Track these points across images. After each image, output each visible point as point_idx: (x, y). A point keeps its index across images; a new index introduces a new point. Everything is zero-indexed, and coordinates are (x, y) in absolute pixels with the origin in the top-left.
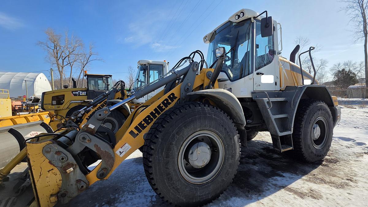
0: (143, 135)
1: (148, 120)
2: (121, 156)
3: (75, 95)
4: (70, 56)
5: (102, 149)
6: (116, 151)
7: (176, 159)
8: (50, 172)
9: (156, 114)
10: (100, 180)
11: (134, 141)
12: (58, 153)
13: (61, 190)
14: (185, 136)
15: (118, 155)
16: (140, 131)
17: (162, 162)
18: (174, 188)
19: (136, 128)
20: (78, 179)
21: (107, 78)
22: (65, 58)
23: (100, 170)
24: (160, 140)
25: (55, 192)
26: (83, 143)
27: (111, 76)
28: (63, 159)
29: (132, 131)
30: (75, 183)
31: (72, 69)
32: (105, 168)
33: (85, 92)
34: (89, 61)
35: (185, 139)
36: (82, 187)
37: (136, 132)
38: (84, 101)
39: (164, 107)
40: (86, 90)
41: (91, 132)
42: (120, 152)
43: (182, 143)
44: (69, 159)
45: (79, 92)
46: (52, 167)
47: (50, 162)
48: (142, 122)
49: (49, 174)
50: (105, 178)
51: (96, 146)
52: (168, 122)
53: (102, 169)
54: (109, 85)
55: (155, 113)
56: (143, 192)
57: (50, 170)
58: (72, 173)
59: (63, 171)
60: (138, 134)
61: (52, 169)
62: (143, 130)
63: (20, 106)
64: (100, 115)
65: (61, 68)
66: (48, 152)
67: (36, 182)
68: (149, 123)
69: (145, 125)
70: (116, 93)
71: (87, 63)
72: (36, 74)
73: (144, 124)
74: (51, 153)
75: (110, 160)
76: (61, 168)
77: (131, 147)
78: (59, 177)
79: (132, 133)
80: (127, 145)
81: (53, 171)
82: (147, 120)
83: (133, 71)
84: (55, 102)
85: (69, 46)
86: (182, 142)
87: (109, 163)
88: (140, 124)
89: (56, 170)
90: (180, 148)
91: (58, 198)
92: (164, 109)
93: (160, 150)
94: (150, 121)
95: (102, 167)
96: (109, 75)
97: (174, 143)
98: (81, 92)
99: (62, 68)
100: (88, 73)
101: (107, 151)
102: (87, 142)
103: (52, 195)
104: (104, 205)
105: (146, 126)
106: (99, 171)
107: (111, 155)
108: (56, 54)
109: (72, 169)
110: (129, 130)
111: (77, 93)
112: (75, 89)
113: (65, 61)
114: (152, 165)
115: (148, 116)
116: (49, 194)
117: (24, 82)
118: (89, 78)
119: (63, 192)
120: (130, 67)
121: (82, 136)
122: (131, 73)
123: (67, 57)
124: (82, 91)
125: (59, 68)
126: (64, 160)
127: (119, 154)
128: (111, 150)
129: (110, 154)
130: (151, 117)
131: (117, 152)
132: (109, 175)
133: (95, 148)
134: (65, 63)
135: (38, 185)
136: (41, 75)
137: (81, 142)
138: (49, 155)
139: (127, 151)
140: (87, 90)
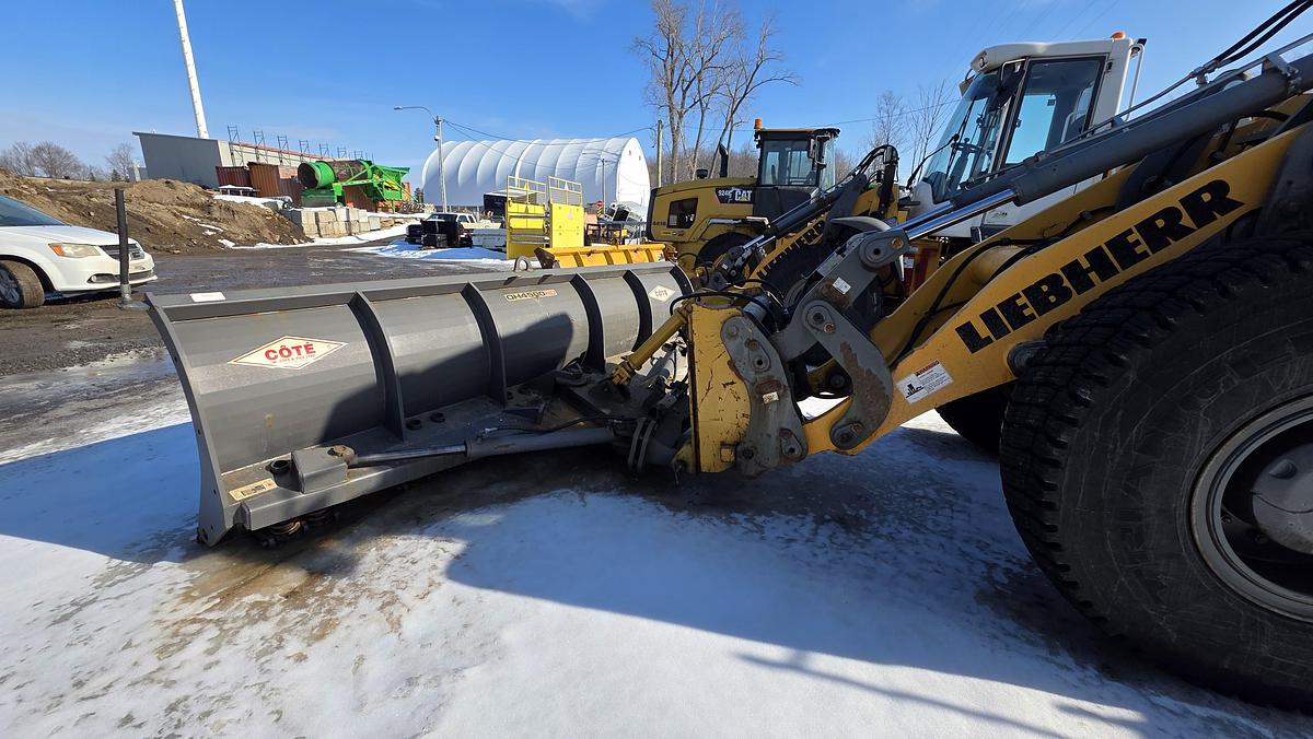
0: (1011, 347)
1: (1048, 294)
2: (912, 399)
3: (723, 200)
4: (703, 75)
5: (859, 364)
6: (899, 379)
7: (1191, 471)
8: (728, 387)
9: (1093, 276)
10: (835, 448)
11: (969, 363)
12: (751, 343)
13: (745, 439)
14: (1284, 386)
15: (901, 395)
16: (998, 330)
17: (1117, 460)
18: (1138, 573)
19: (989, 317)
20: (785, 426)
21: (822, 141)
22: (691, 83)
23: (843, 422)
24: (1132, 375)
25: (730, 439)
26: (813, 331)
27: (834, 132)
28: (760, 363)
29: (969, 324)
30: (776, 434)
31: (705, 119)
32: (859, 422)
33: (750, 192)
34: (751, 86)
35: (1275, 400)
36: (792, 450)
37: (983, 330)
38: (745, 221)
39: (1142, 248)
40: (752, 185)
41: (838, 301)
42: (910, 386)
43: (1250, 413)
44: (773, 368)
45: (733, 189)
46: (731, 377)
47: (732, 364)
48: (1018, 296)
49: (725, 393)
50: (849, 451)
51: (845, 348)
52: (1198, 307)
53: (851, 422)
54: (825, 166)
55: (1089, 270)
56: (952, 538)
57: (728, 384)
58: (774, 408)
59: (756, 393)
60: (988, 341)
61: (733, 383)
62: (1014, 329)
63: (595, 228)
64: (877, 252)
65: (676, 119)
66: (732, 336)
67: (699, 402)
68: (1049, 307)
69: (1027, 312)
70: (862, 192)
71: (745, 94)
72: (621, 141)
73: (1025, 306)
74: (739, 339)
75: (877, 401)
76: (753, 384)
77: (951, 381)
78: (744, 406)
79: (967, 332)
80: (938, 368)
81: (734, 387)
82: (1044, 294)
83: (897, 112)
84: (676, 217)
85: (705, 41)
86: (1252, 411)
87: (872, 409)
88: (1009, 305)
89: (740, 387)
90: (1228, 430)
91: (735, 455)
92: (1145, 255)
93: (1120, 413)
94: (1052, 299)
95: (848, 416)
96: (830, 130)
97: (1204, 403)
98: (738, 191)
99: (681, 117)
100: (765, 126)
101: (874, 372)
102: (823, 331)
103: (723, 444)
104: (828, 521)
105: (1032, 317)
106: (840, 424)
107: (884, 388)
108: (669, 73)
109: (774, 395)
110: (959, 319)
111: (729, 193)
112: (724, 182)
113: (688, 93)
114: (1062, 459)
115: (1052, 280)
116: (719, 438)
117: (600, 164)
118: (766, 143)
119: (748, 445)
120: (889, 99)
121: (814, 311)
122: (885, 120)
123: (696, 81)
124: (743, 187)
125: (672, 118)
126: (763, 365)
127: (905, 391)
128: (887, 371)
129: (881, 383)
130: (1066, 283)
131: (902, 386)
132: (862, 446)
133: (842, 355)
134: (689, 102)
135: (701, 408)
136: (633, 145)
137: (809, 328)
138: (733, 345)
139: (936, 389)
140: (756, 185)
